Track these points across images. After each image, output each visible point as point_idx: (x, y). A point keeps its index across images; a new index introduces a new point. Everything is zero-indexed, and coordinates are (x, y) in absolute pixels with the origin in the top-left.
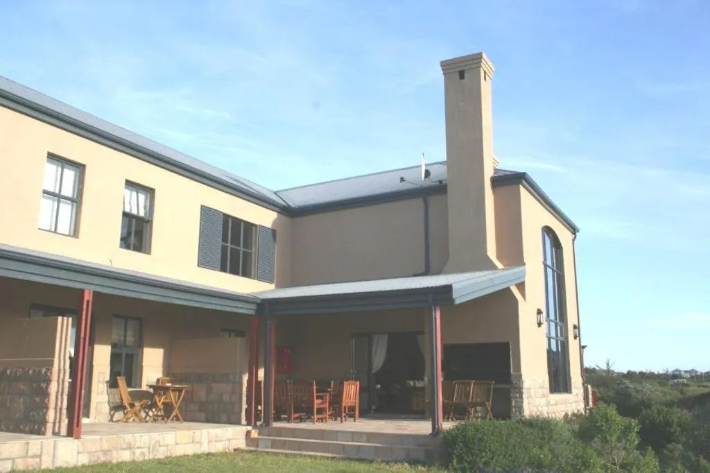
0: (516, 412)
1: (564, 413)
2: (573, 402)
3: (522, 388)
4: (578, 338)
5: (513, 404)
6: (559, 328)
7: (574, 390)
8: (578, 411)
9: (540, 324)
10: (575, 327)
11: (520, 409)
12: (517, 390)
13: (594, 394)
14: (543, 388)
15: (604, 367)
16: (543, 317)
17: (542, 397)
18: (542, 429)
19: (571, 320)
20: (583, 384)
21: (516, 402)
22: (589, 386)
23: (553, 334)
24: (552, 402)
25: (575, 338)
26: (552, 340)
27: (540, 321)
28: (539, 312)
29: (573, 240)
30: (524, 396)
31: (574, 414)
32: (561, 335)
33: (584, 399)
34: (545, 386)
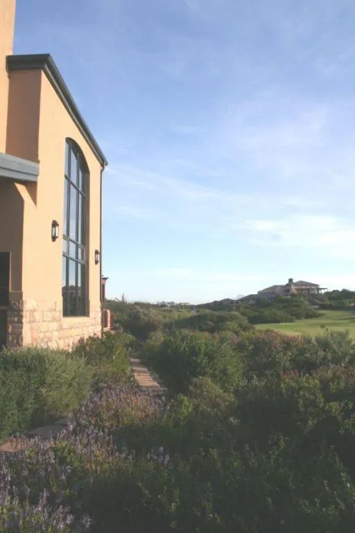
0: (13, 340)
1: (79, 338)
2: (90, 326)
3: (22, 311)
4: (99, 264)
5: (10, 330)
6: (80, 250)
7: (92, 314)
8: (95, 334)
9: (54, 238)
10: (97, 252)
11: (18, 336)
12: (16, 313)
13: (112, 317)
14: (55, 310)
15: (120, 299)
16: (61, 231)
17: (51, 321)
18: (29, 369)
19: (94, 245)
20: (102, 308)
21: (13, 328)
22: (108, 311)
23: (72, 255)
24: (65, 326)
25: (96, 262)
26: (70, 261)
27: (55, 234)
28: (55, 224)
29: (102, 171)
30: (24, 320)
31: (91, 338)
32: (83, 258)
33: (102, 322)
34: (58, 309)
